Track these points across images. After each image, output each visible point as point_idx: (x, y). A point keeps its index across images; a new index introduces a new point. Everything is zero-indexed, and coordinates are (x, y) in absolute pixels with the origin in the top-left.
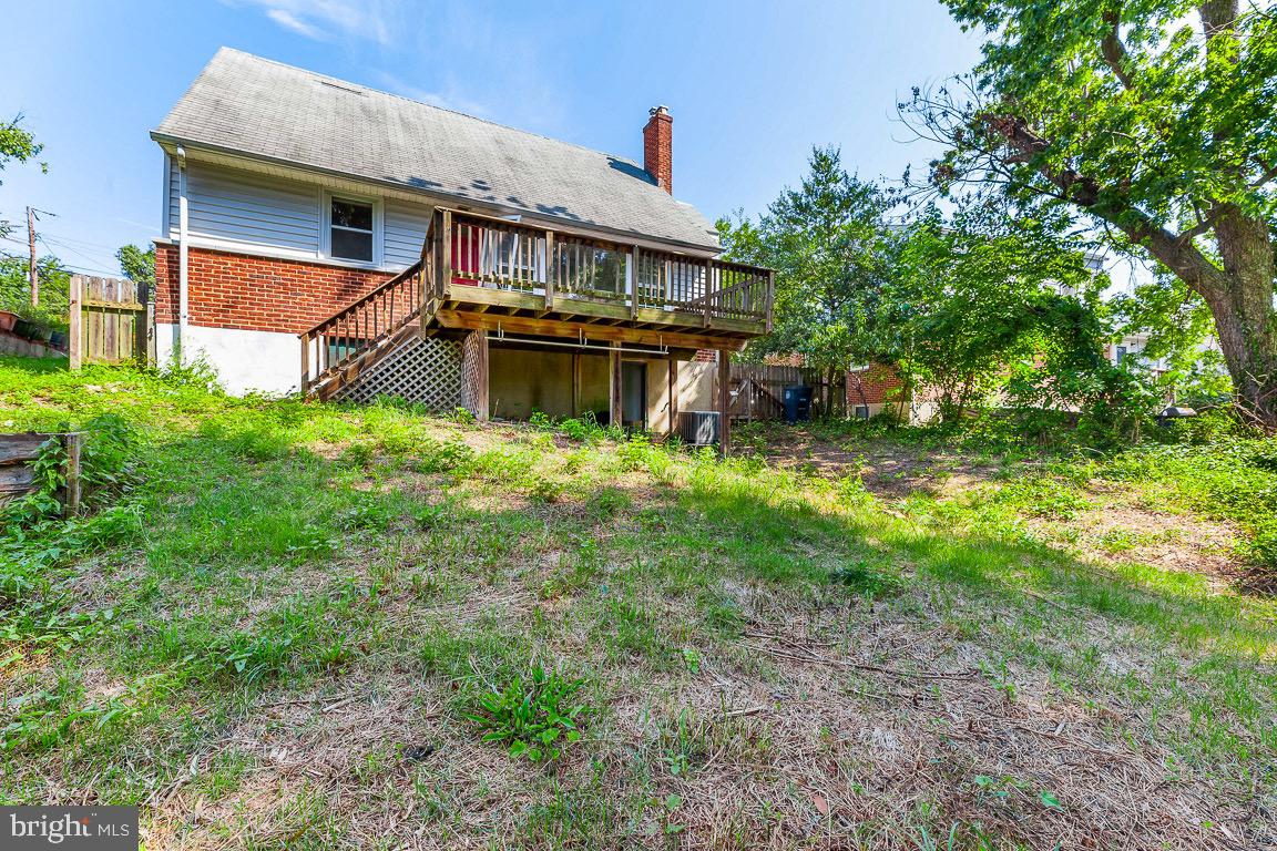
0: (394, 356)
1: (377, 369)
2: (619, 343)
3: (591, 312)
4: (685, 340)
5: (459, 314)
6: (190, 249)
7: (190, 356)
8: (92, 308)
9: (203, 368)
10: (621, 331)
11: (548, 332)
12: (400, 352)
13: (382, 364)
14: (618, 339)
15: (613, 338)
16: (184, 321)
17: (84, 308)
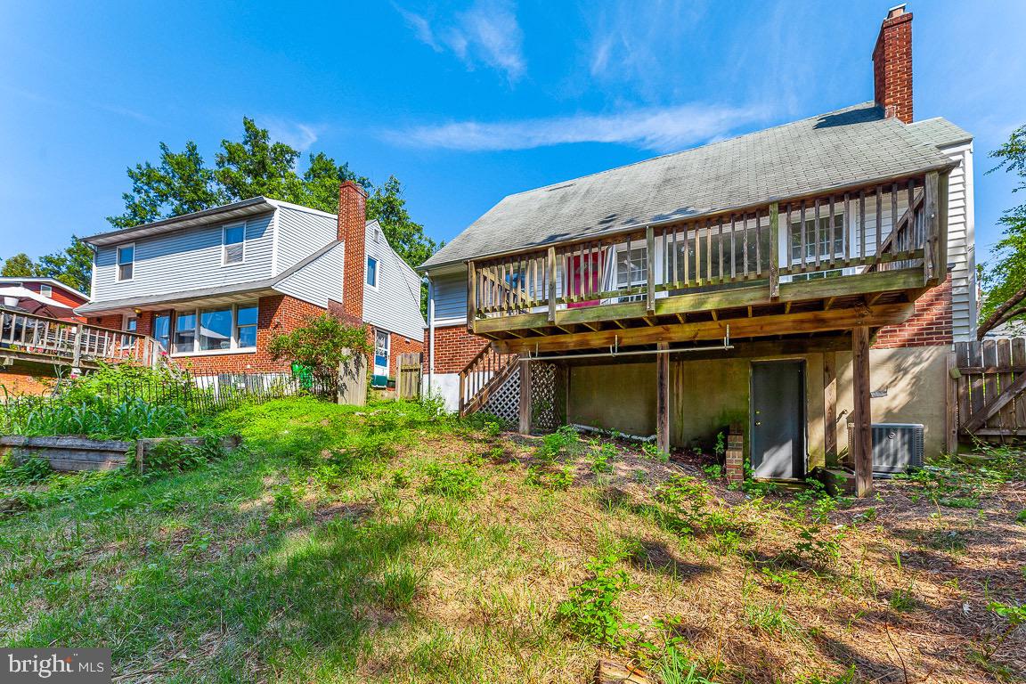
0: (509, 382)
1: (498, 392)
2: (665, 343)
3: (599, 317)
4: (770, 324)
5: (506, 343)
6: (435, 329)
7: (434, 393)
8: (406, 370)
9: (440, 398)
10: (667, 330)
11: (581, 345)
12: (512, 378)
13: (502, 389)
14: (663, 339)
15: (657, 340)
16: (432, 372)
17: (402, 371)
